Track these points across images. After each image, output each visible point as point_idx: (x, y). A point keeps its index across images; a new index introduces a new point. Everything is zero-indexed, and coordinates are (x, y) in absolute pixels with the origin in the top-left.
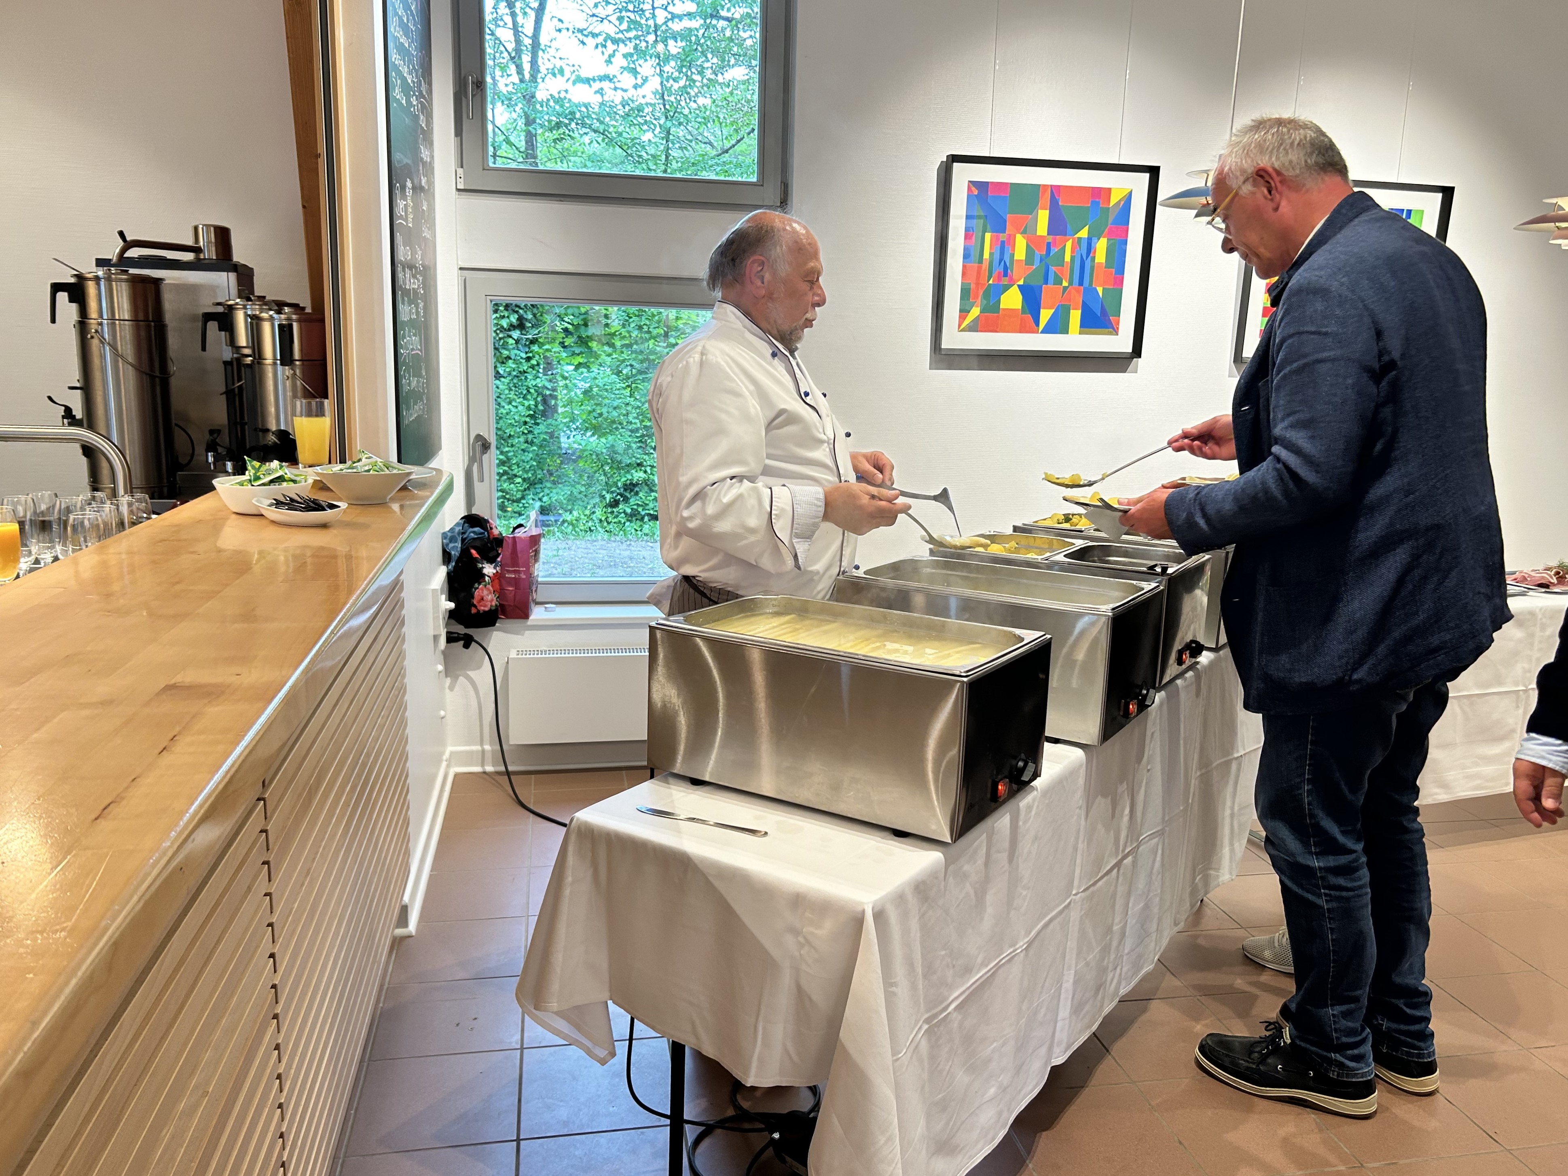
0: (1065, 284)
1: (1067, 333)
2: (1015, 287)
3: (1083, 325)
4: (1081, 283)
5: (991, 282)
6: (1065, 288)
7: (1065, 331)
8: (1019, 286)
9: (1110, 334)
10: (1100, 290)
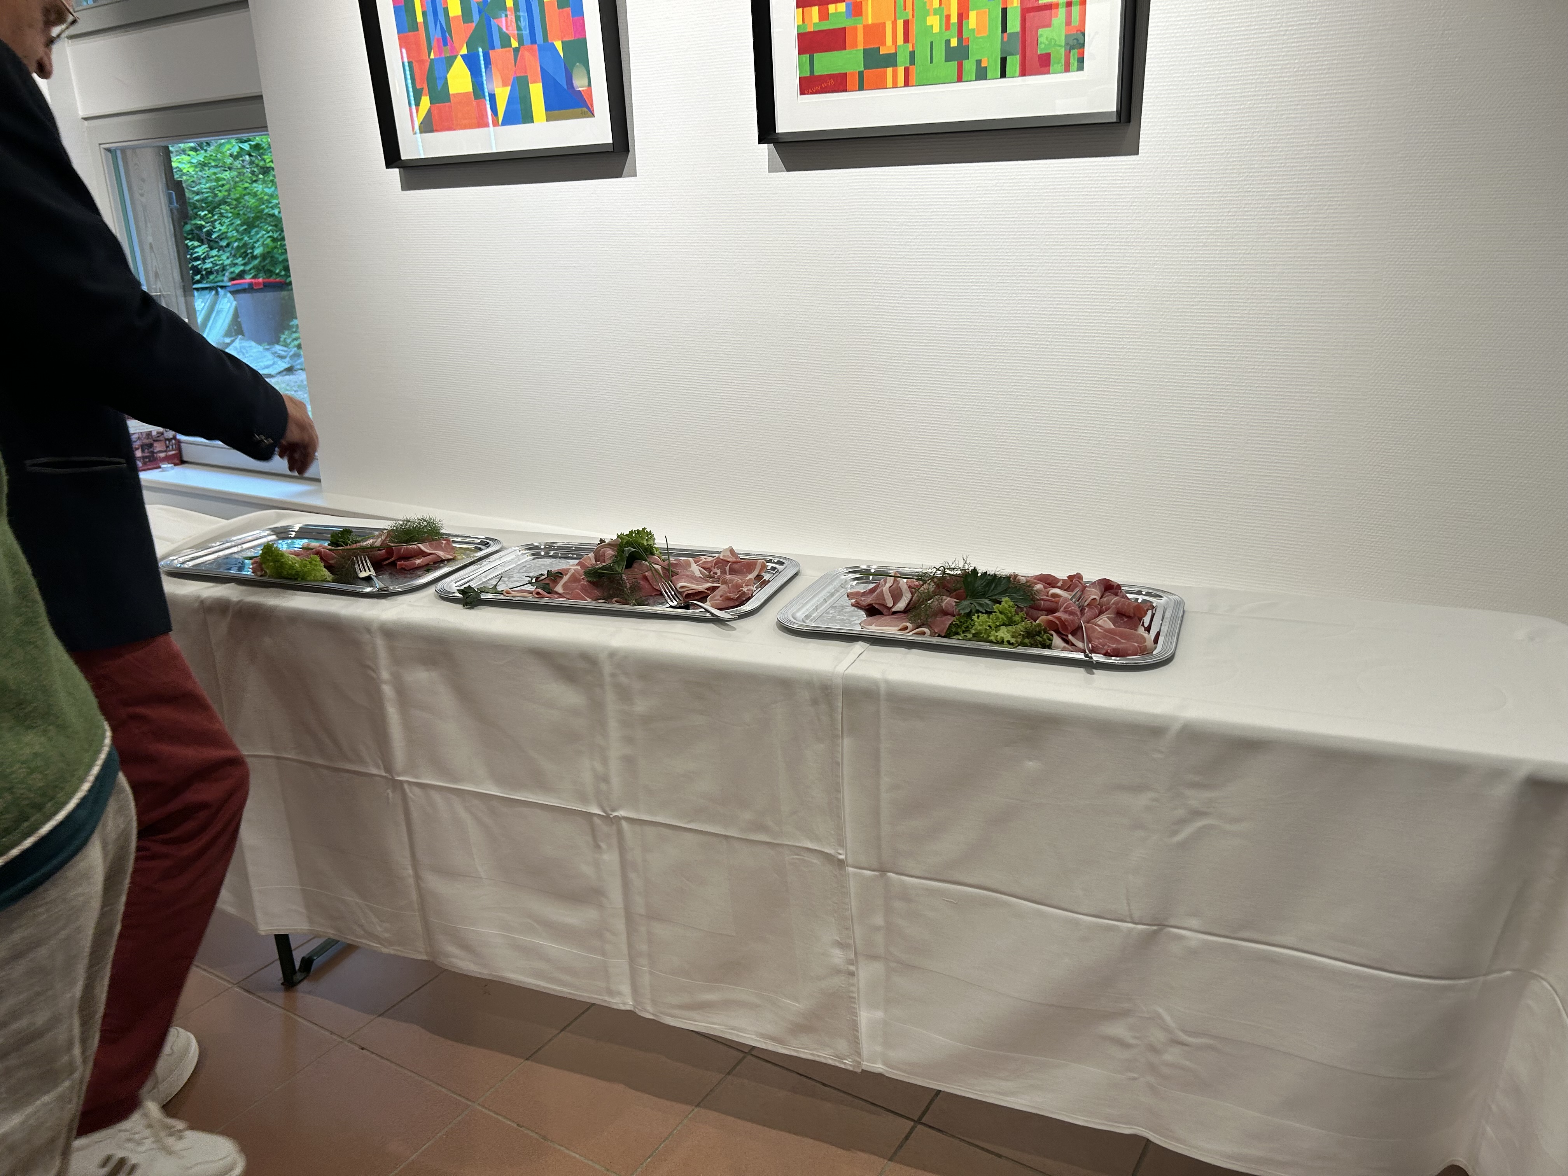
0: (515, 44)
1: (533, 122)
2: (459, 58)
3: (548, 108)
4: (533, 41)
5: (432, 56)
6: (516, 50)
7: (527, 117)
8: (462, 56)
9: (583, 115)
10: (558, 45)
